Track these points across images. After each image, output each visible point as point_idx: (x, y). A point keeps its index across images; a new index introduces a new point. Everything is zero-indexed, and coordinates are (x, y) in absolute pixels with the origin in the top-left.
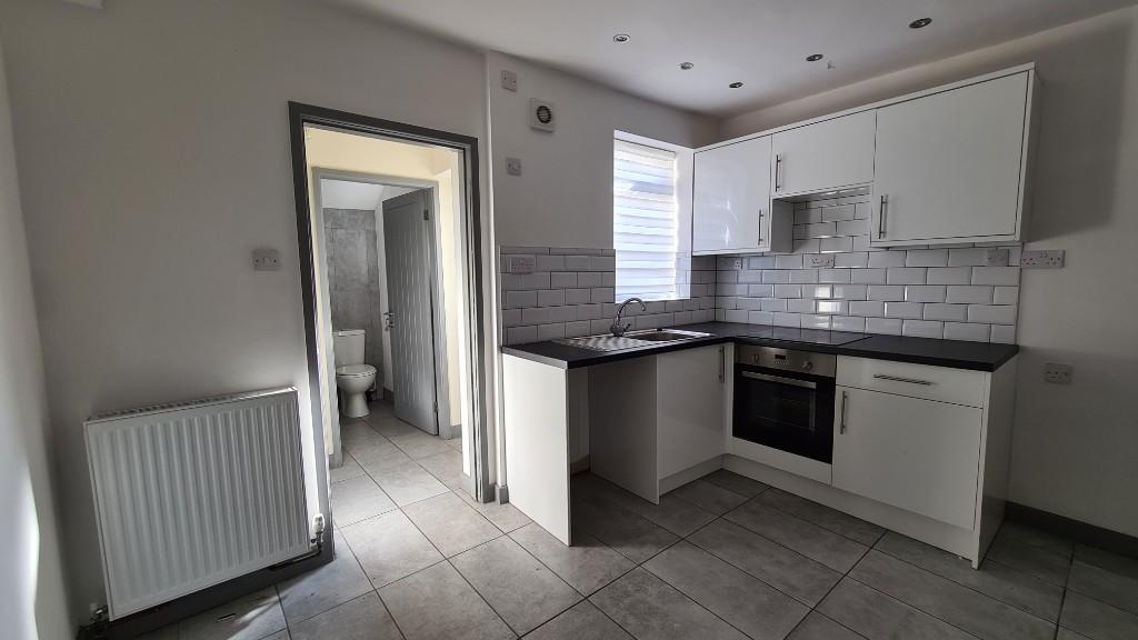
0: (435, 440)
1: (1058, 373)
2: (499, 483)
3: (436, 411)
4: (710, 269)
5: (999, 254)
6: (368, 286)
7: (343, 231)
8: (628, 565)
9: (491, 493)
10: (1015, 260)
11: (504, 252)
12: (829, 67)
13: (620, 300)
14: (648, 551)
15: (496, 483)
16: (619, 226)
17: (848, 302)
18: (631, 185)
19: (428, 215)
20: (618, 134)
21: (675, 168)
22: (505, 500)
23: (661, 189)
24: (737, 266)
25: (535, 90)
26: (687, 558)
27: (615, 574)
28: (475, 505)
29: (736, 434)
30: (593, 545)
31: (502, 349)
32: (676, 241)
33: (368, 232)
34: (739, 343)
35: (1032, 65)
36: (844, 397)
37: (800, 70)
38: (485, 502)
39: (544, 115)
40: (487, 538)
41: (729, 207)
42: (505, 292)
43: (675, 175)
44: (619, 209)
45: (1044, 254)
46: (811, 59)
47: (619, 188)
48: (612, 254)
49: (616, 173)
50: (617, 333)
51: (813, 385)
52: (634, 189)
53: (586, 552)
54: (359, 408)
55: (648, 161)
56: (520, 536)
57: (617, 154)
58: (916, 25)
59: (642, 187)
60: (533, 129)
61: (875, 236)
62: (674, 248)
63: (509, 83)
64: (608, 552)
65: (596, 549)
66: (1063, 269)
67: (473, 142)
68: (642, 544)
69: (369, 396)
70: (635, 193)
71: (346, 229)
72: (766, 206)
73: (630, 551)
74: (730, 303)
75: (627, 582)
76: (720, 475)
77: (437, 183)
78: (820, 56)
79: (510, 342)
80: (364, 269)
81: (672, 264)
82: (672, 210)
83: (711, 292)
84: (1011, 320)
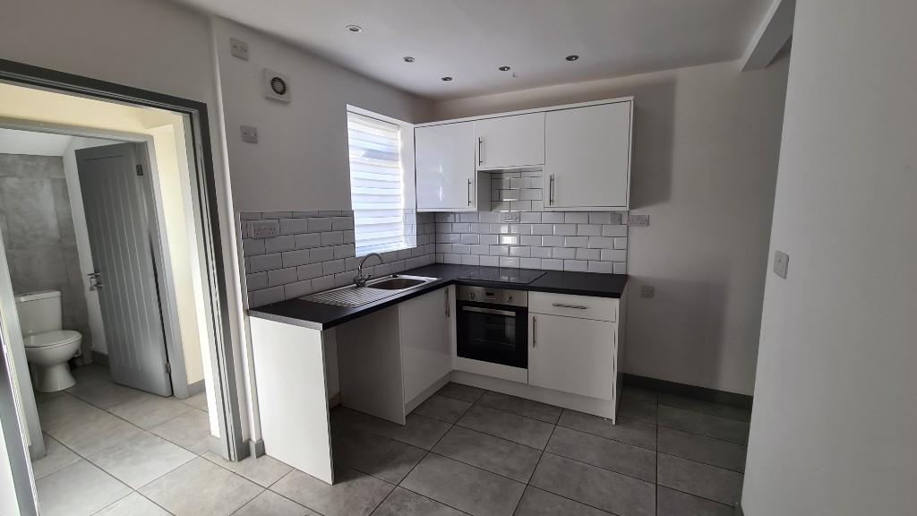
0: (169, 402)
1: (648, 291)
2: (254, 439)
3: (168, 371)
4: (431, 223)
5: (616, 217)
6: (60, 241)
7: (16, 180)
8: (388, 488)
9: (245, 450)
10: (625, 221)
11: (245, 219)
12: (514, 76)
13: (360, 253)
14: (403, 469)
15: (250, 439)
16: (355, 190)
17: (519, 236)
18: (363, 153)
19: (143, 170)
20: (349, 107)
21: (399, 138)
22: (261, 452)
23: (389, 156)
24: (451, 219)
25: (268, 62)
26: (434, 467)
27: (378, 499)
28: (228, 465)
29: (459, 354)
30: (355, 477)
31: (248, 313)
32: (403, 199)
33: (54, 181)
34: (459, 284)
35: (631, 98)
36: (534, 321)
37: (494, 76)
38: (240, 460)
39: (279, 86)
40: (248, 498)
41: (441, 170)
42: (248, 257)
43: (399, 145)
44: (355, 173)
45: (639, 217)
46: (502, 69)
47: (354, 155)
48: (350, 215)
49: (351, 142)
50: (360, 284)
51: (513, 314)
52: (366, 156)
53: (349, 486)
54: (61, 380)
55: (377, 132)
56: (282, 487)
57: (350, 125)
58: (569, 59)
59: (372, 154)
60: (268, 99)
61: (547, 204)
62: (402, 205)
63: (239, 52)
64: (367, 480)
65: (358, 480)
66: (649, 228)
67: (202, 108)
68: (397, 465)
69: (73, 364)
70: (367, 159)
71: (20, 177)
72: (472, 176)
73: (387, 474)
74: (446, 248)
75: (389, 504)
76: (449, 388)
77: (152, 137)
78: (508, 68)
79: (257, 305)
80: (52, 222)
81: (400, 219)
82: (398, 173)
83: (432, 240)
84: (624, 260)
